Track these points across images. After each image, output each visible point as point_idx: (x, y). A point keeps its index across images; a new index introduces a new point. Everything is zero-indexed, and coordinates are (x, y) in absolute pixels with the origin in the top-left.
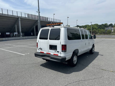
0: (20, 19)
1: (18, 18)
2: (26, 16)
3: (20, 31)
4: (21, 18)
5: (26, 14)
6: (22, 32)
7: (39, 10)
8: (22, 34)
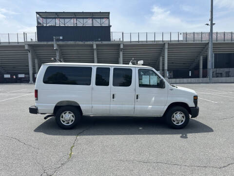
0: (166, 46)
1: (165, 44)
2: (181, 38)
3: (166, 68)
4: (170, 43)
5: (181, 34)
6: (168, 70)
7: (211, 20)
8: (168, 75)
